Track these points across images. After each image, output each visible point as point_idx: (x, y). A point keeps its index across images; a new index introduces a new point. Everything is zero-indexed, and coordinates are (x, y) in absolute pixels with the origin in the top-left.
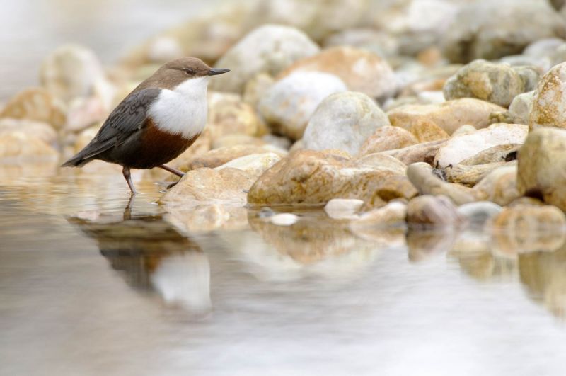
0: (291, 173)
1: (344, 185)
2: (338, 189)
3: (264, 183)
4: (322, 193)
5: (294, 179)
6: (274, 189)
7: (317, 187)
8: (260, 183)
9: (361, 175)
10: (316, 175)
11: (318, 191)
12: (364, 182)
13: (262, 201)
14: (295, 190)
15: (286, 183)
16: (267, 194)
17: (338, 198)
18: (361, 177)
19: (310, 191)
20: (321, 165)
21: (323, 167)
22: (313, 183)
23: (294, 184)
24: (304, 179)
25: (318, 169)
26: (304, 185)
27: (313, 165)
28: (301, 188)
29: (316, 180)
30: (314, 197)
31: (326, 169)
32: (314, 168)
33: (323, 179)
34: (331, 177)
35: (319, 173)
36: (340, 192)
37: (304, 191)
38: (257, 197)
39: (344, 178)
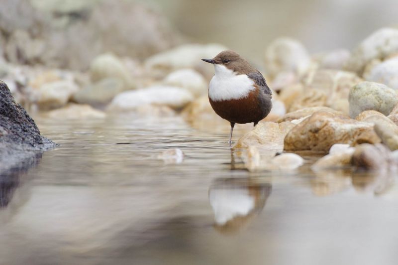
0: (309, 127)
1: (344, 136)
2: (339, 138)
3: (293, 133)
4: (329, 140)
5: (311, 131)
6: (299, 137)
7: (325, 137)
8: (291, 133)
9: (356, 129)
10: (325, 129)
11: (326, 139)
12: (358, 133)
13: (291, 144)
14: (311, 138)
15: (305, 133)
16: (294, 140)
17: (339, 143)
18: (355, 130)
19: (321, 139)
20: (328, 122)
21: (330, 123)
22: (323, 134)
23: (310, 134)
24: (317, 131)
25: (326, 124)
26: (317, 135)
27: (323, 121)
28: (315, 137)
29: (324, 131)
30: (324, 143)
31: (331, 124)
32: (324, 124)
33: (329, 131)
34: (334, 129)
35: (326, 127)
36: (341, 140)
37: (317, 139)
38: (289, 142)
39: (343, 131)
